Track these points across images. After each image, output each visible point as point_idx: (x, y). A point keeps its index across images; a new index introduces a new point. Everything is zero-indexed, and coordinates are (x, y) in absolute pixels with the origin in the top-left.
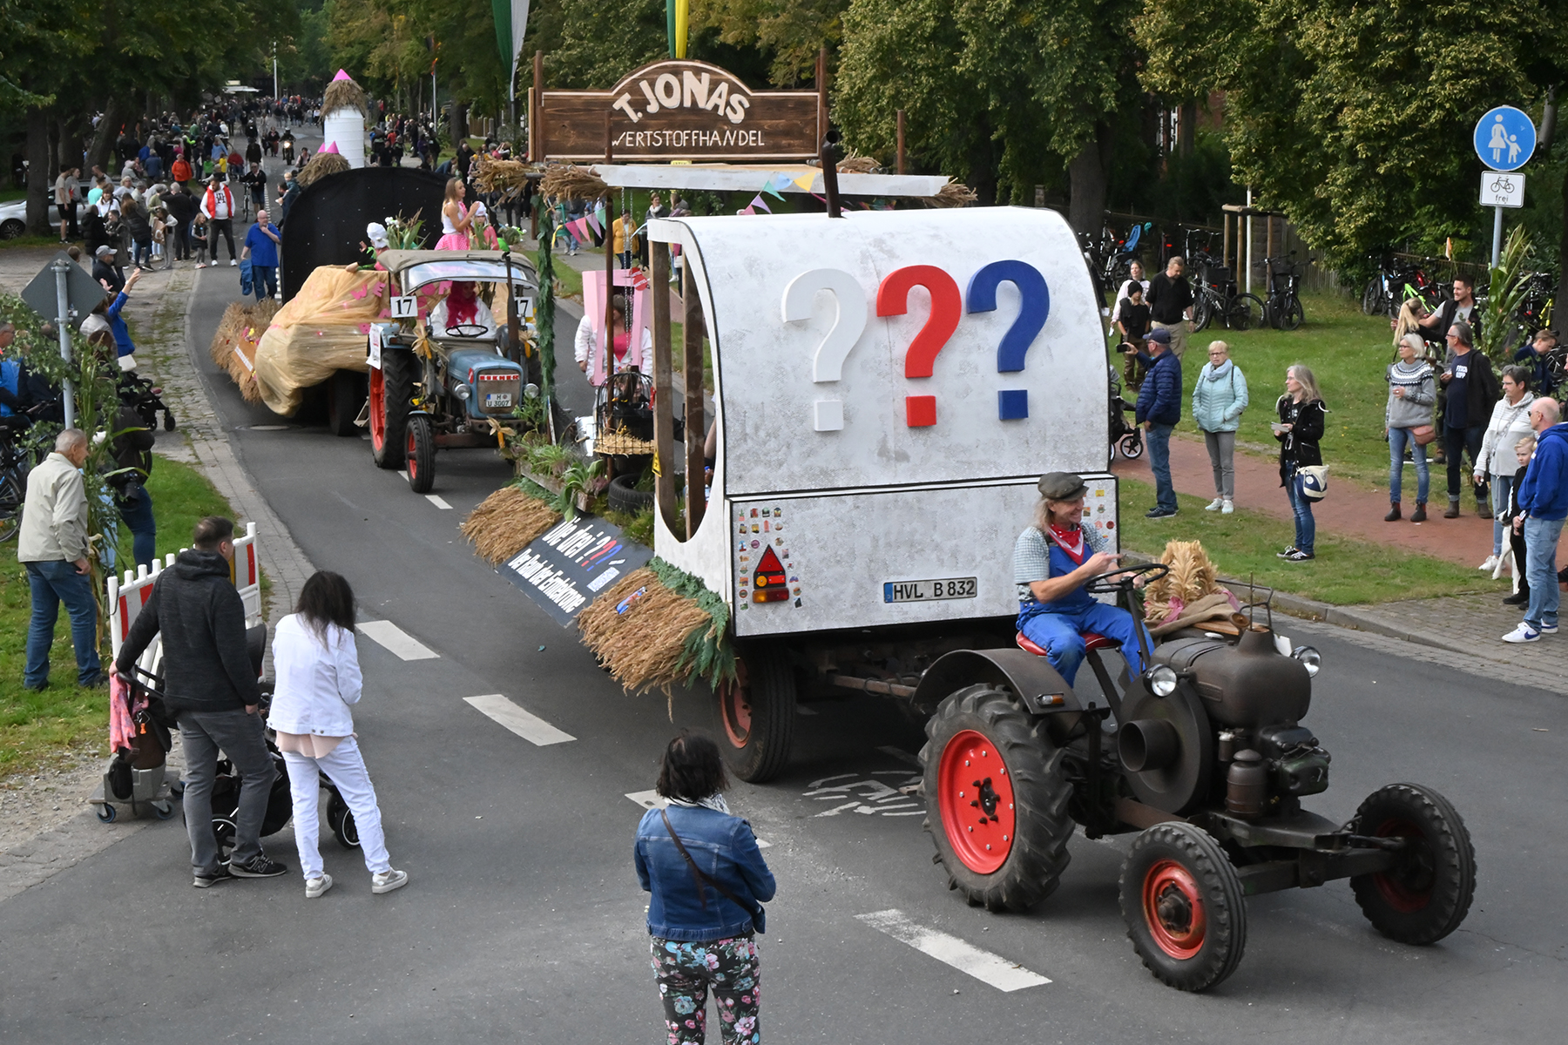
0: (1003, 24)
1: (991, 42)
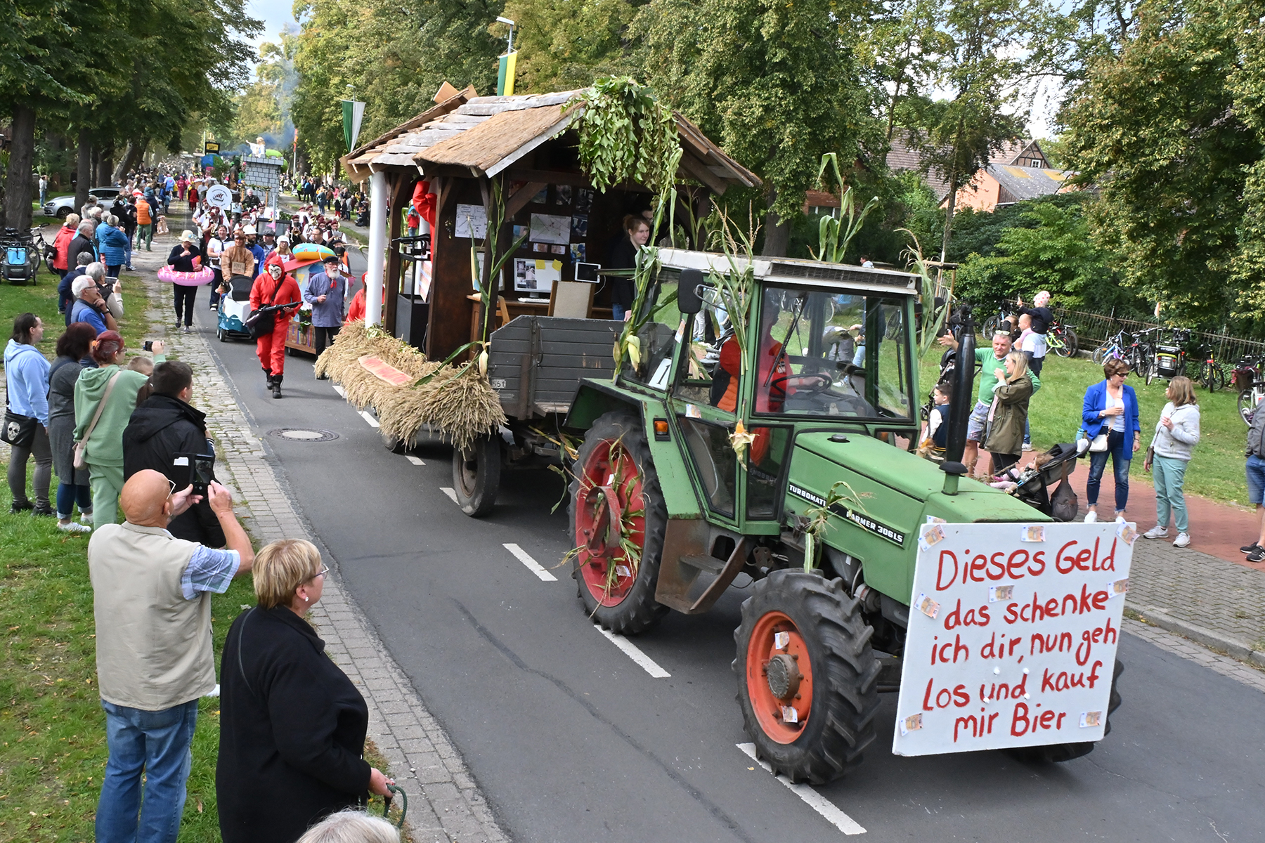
0: (753, 126)
1: (744, 136)
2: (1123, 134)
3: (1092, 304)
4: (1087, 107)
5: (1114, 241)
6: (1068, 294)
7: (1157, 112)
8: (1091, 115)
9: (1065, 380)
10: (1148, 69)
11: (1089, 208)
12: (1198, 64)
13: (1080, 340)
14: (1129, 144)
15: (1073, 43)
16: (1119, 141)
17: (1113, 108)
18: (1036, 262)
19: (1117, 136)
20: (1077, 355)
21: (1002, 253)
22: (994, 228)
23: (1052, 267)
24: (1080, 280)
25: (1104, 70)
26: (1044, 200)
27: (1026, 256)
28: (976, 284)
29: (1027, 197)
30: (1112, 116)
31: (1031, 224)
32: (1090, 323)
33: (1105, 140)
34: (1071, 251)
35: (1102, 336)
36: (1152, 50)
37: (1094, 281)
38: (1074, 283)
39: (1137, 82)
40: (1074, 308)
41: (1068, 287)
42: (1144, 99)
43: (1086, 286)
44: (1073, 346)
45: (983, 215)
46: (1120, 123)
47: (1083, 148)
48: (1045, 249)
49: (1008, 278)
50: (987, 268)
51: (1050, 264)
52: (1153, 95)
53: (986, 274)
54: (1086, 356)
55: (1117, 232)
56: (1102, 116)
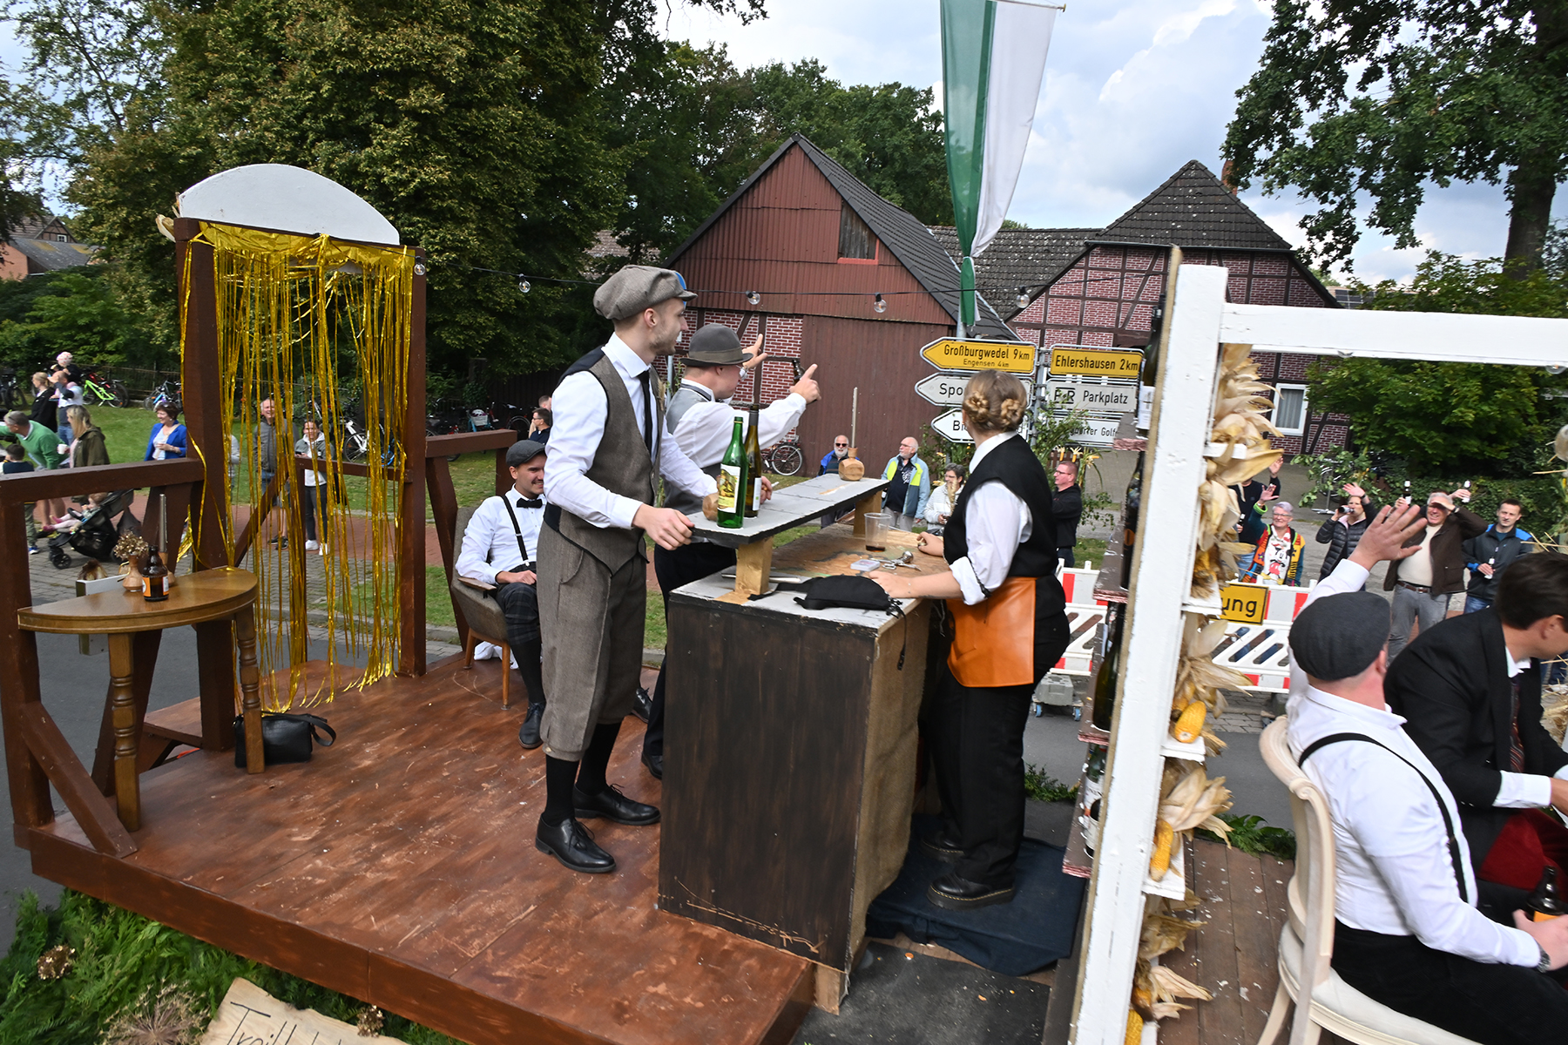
2: (129, 214)
3: (134, 360)
4: (90, 187)
5: (140, 305)
6: (111, 353)
7: (156, 196)
8: (95, 195)
9: (121, 426)
10: (140, 159)
11: (111, 277)
12: (183, 157)
13: (129, 392)
14: (135, 222)
15: (71, 131)
16: (126, 219)
17: (113, 190)
18: (73, 325)
19: (123, 214)
20: (128, 405)
21: (39, 320)
22: (26, 297)
23: (91, 331)
24: (120, 340)
25: (102, 156)
26: (73, 270)
27: (63, 322)
28: (15, 348)
29: (58, 267)
30: (114, 197)
31: (63, 293)
32: (136, 377)
33: (111, 217)
34: (107, 315)
35: (150, 387)
36: (141, 142)
37: (133, 341)
38: (114, 343)
39: (132, 168)
40: (119, 365)
41: (109, 346)
42: (141, 184)
43: (126, 345)
44: (124, 397)
45: (13, 284)
46: (124, 203)
47: (93, 224)
48: (81, 314)
49: (49, 342)
50: (24, 333)
51: (87, 328)
52: (149, 181)
53: (25, 339)
54: (138, 405)
55: (141, 298)
56: (105, 196)
